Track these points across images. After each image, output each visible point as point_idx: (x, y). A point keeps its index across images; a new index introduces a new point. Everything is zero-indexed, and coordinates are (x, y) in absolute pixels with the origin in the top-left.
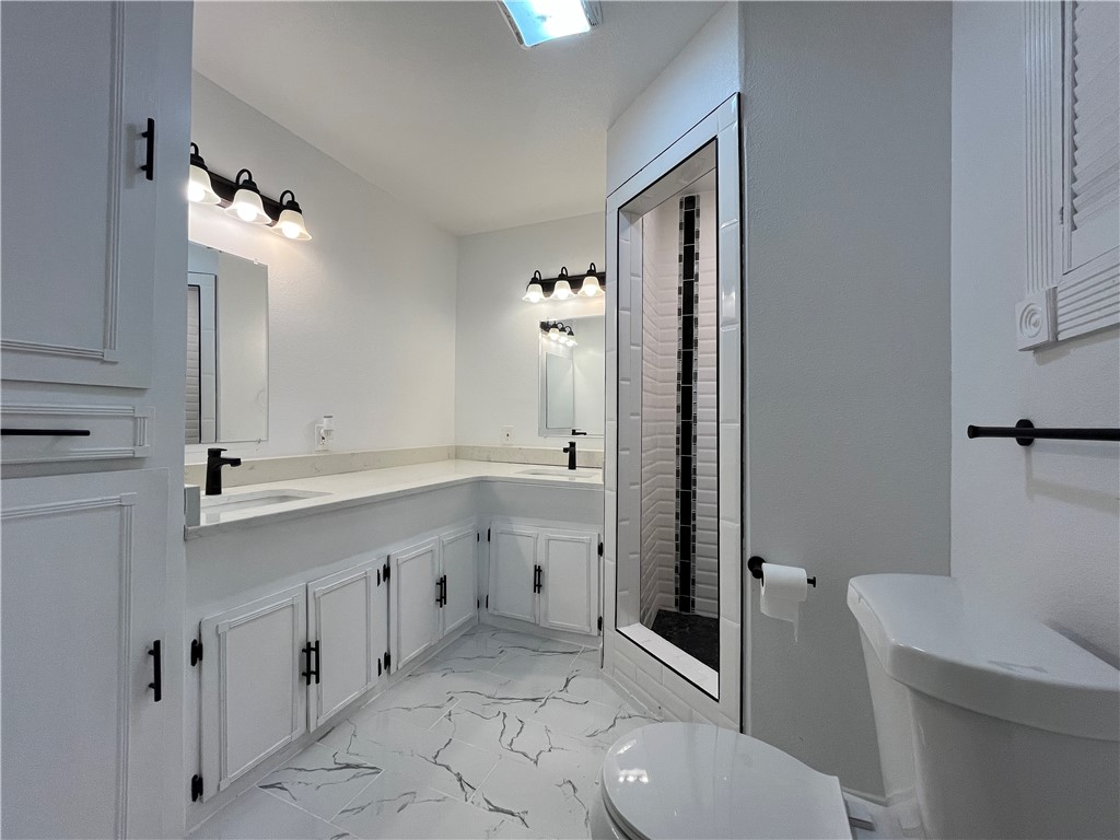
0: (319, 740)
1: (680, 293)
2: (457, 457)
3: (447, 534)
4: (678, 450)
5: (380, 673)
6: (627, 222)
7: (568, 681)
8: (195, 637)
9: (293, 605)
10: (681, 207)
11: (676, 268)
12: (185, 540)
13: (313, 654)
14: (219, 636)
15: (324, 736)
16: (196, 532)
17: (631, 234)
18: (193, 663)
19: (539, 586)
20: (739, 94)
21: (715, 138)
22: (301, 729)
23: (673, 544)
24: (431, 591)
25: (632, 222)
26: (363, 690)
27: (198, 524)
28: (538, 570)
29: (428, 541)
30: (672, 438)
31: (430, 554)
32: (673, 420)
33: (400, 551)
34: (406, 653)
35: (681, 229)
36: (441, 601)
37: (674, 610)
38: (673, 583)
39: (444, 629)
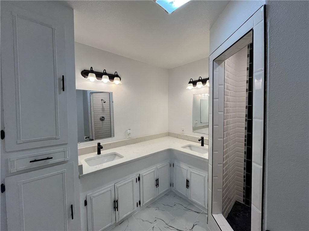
0: (119, 224)
1: (247, 83)
2: (169, 135)
3: (159, 166)
4: (245, 144)
5: (137, 207)
6: (217, 65)
7: (194, 226)
8: (85, 199)
9: (111, 190)
10: (248, 48)
11: (246, 73)
12: (79, 178)
13: (116, 203)
14: (91, 199)
15: (121, 223)
16: (82, 176)
17: (219, 69)
18: (85, 206)
19: (188, 186)
20: (265, 6)
21: (252, 30)
22: (114, 222)
23: (243, 179)
24: (154, 183)
25: (219, 64)
26: (132, 211)
27: (83, 174)
28: (188, 181)
29: (152, 169)
30: (243, 139)
31: (153, 172)
32: (243, 132)
33: (143, 173)
34: (146, 200)
35: (248, 57)
36: (157, 186)
37: (243, 203)
38: (242, 193)
39: (159, 193)
